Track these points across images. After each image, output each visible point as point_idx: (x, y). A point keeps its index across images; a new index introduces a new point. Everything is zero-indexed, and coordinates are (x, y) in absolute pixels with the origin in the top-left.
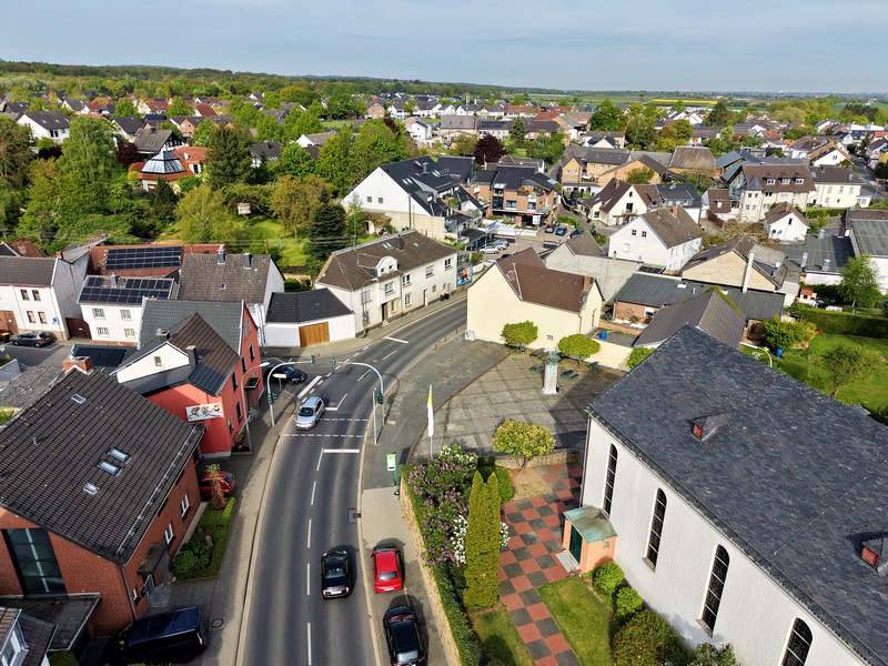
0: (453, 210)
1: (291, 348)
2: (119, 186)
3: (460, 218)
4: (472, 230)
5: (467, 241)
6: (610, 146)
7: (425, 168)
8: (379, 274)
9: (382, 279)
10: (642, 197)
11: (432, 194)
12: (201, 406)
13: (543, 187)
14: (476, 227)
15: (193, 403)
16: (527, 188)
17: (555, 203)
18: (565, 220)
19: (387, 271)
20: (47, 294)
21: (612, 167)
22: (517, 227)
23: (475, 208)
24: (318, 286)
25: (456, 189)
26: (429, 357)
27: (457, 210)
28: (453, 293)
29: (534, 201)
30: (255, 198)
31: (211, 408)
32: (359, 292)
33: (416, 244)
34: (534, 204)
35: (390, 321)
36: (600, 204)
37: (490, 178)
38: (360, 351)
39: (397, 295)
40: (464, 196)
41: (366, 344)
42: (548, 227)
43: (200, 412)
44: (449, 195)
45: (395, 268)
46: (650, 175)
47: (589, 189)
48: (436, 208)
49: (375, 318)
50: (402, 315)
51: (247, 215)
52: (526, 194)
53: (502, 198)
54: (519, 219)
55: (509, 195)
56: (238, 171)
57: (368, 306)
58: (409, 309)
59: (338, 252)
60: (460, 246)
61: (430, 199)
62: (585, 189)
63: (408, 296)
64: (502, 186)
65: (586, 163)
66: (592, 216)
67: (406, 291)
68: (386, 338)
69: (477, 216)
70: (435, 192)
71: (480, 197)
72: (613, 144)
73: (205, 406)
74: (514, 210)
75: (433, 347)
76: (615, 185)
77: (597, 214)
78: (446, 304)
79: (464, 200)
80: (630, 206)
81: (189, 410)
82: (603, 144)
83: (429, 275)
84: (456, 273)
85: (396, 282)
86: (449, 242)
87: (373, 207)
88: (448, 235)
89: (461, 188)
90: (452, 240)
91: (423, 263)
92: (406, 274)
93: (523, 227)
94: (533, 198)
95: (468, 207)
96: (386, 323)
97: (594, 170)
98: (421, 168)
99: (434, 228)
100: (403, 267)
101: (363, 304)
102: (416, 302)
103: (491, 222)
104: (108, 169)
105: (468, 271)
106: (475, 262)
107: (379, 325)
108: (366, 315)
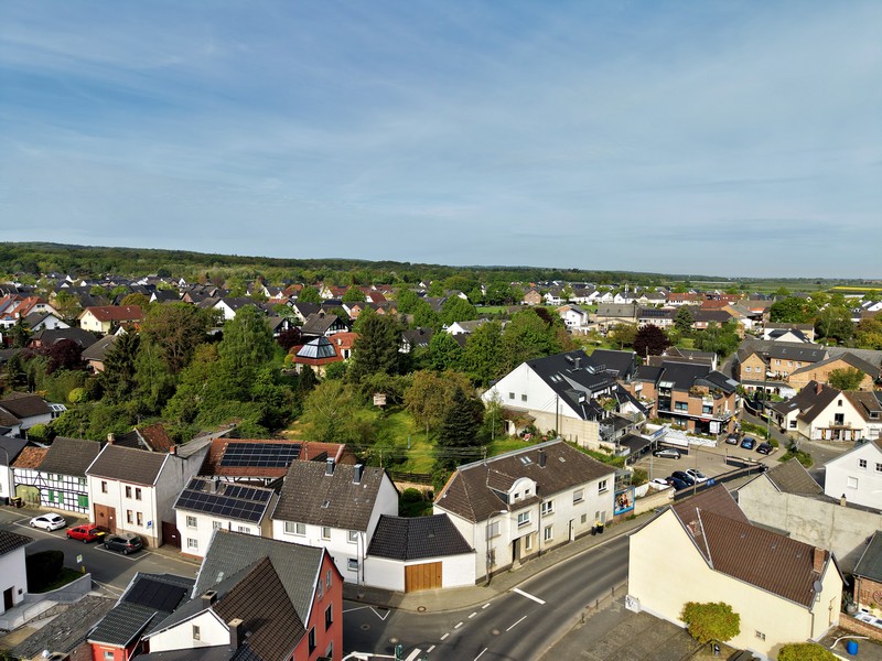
0: (609, 413)
1: (393, 591)
2: (267, 370)
3: (618, 422)
4: (633, 437)
5: (628, 452)
6: (797, 340)
7: (577, 364)
8: (512, 501)
9: (515, 508)
10: (855, 405)
11: (584, 394)
13: (720, 387)
14: (638, 434)
16: (700, 389)
17: (737, 407)
18: (752, 429)
19: (522, 497)
20: (149, 493)
21: (804, 364)
22: (690, 434)
23: (637, 410)
24: (437, 510)
25: (614, 388)
26: (573, 635)
27: (614, 412)
28: (609, 524)
29: (711, 404)
30: (391, 389)
32: (484, 525)
33: (562, 460)
34: (711, 408)
35: (522, 562)
36: (797, 412)
37: (654, 375)
38: (478, 609)
39: (534, 527)
40: (624, 396)
41: (488, 597)
42: (730, 436)
44: (606, 395)
45: (533, 493)
46: (860, 378)
47: (778, 391)
48: (589, 411)
49: (504, 558)
50: (540, 554)
51: (382, 406)
52: (700, 395)
53: (670, 398)
54: (692, 424)
55: (678, 396)
56: (382, 359)
57: (495, 543)
58: (549, 546)
59: (465, 467)
60: (617, 460)
61: (582, 399)
62: (772, 389)
63: (548, 528)
64: (669, 385)
65: (769, 359)
66: (787, 425)
67: (546, 522)
68: (516, 590)
69: (640, 420)
70: (588, 392)
71: (641, 395)
72: (803, 338)
74: (685, 413)
75: (578, 616)
76: (816, 390)
77: (794, 423)
78: (599, 541)
79: (624, 401)
80: (839, 417)
82: (789, 338)
83: (577, 501)
84: (613, 498)
85: (533, 511)
86: (604, 452)
87: (517, 404)
88: (603, 444)
89: (620, 387)
90: (608, 450)
91: (570, 485)
92: (547, 501)
93: (697, 434)
94: (708, 401)
95: (628, 408)
96: (517, 566)
97: (780, 367)
98: (572, 364)
99: (586, 434)
100: (545, 490)
101: (487, 540)
102: (558, 536)
103: (657, 427)
104: (260, 354)
105: (629, 496)
106: (636, 482)
107: (508, 568)
108: (491, 556)
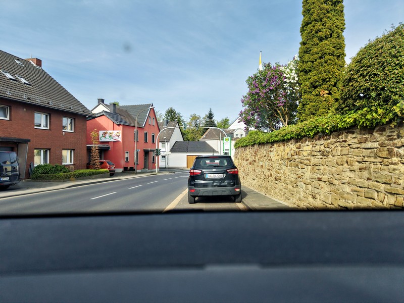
8: (235, 136)
12: (109, 132)
15: (104, 129)
31: (114, 134)
43: (107, 136)
73: (111, 131)
81: (101, 132)
